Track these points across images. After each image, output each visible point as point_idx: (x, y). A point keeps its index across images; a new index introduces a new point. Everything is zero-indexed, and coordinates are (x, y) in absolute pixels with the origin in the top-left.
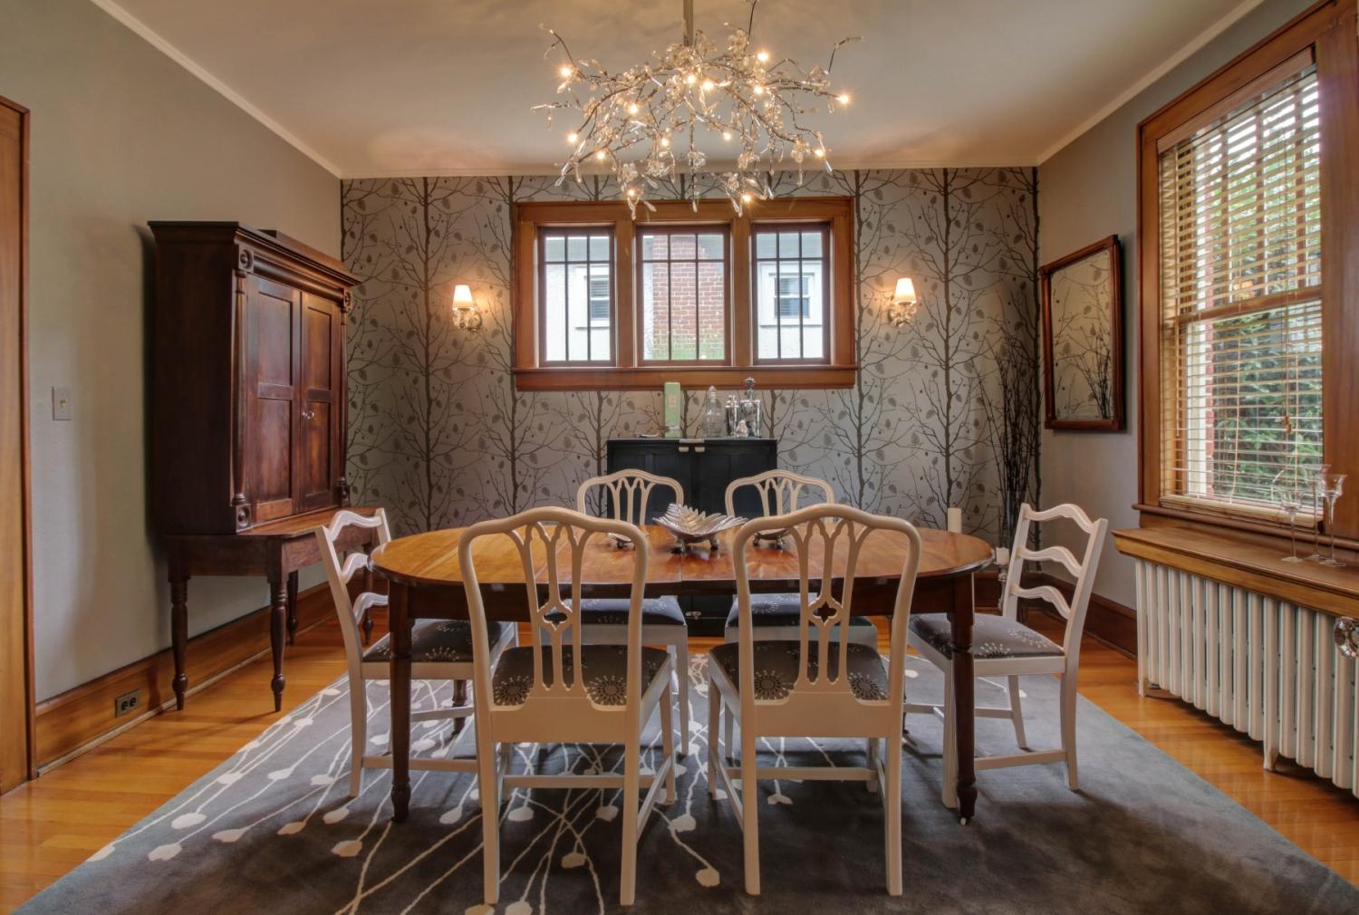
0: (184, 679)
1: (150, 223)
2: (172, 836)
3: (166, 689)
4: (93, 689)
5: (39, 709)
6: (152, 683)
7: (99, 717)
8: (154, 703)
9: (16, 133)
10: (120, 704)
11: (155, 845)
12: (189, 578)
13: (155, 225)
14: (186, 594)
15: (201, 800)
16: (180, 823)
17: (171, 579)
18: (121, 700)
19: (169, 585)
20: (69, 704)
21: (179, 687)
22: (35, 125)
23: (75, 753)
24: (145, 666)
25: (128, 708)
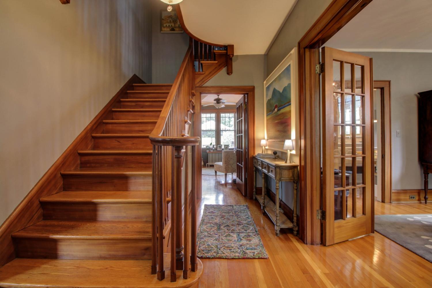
0: (427, 197)
1: (418, 93)
2: (413, 218)
3: (422, 198)
4: (405, 192)
5: (393, 191)
6: (419, 195)
7: (406, 198)
8: (419, 200)
9: (388, 86)
10: (410, 197)
11: (409, 218)
12: (429, 174)
13: (419, 93)
14: (428, 177)
15: (421, 217)
16: (414, 217)
17: (424, 173)
18: (411, 196)
19: (424, 174)
20: (399, 192)
21: (426, 199)
22: (392, 83)
23: (400, 202)
24: (417, 191)
25: (412, 198)
